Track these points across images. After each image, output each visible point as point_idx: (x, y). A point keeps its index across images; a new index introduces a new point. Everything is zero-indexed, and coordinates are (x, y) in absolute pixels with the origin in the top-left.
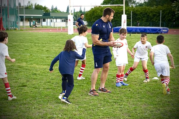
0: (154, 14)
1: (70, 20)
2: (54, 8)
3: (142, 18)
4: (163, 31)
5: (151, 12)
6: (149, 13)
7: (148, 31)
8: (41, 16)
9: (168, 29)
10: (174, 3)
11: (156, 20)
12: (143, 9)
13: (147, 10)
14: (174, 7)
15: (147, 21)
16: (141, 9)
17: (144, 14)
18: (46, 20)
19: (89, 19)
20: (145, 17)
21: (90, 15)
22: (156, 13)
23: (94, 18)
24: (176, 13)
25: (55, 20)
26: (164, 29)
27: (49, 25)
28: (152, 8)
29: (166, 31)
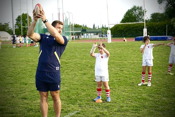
0: (159, 27)
1: (109, 34)
2: (85, 26)
3: (150, 30)
4: (169, 38)
5: (157, 26)
6: (155, 27)
7: (159, 39)
8: (80, 31)
9: (172, 37)
10: (172, 19)
11: (160, 31)
12: (151, 24)
13: (154, 25)
14: (173, 22)
15: (154, 32)
16: (149, 24)
17: (152, 28)
18: (84, 34)
19: (114, 33)
20: (152, 29)
21: (114, 30)
22: (160, 26)
23: (117, 32)
24: (174, 26)
25: (89, 34)
26: (169, 37)
27: (86, 37)
28: (157, 23)
29: (171, 38)
